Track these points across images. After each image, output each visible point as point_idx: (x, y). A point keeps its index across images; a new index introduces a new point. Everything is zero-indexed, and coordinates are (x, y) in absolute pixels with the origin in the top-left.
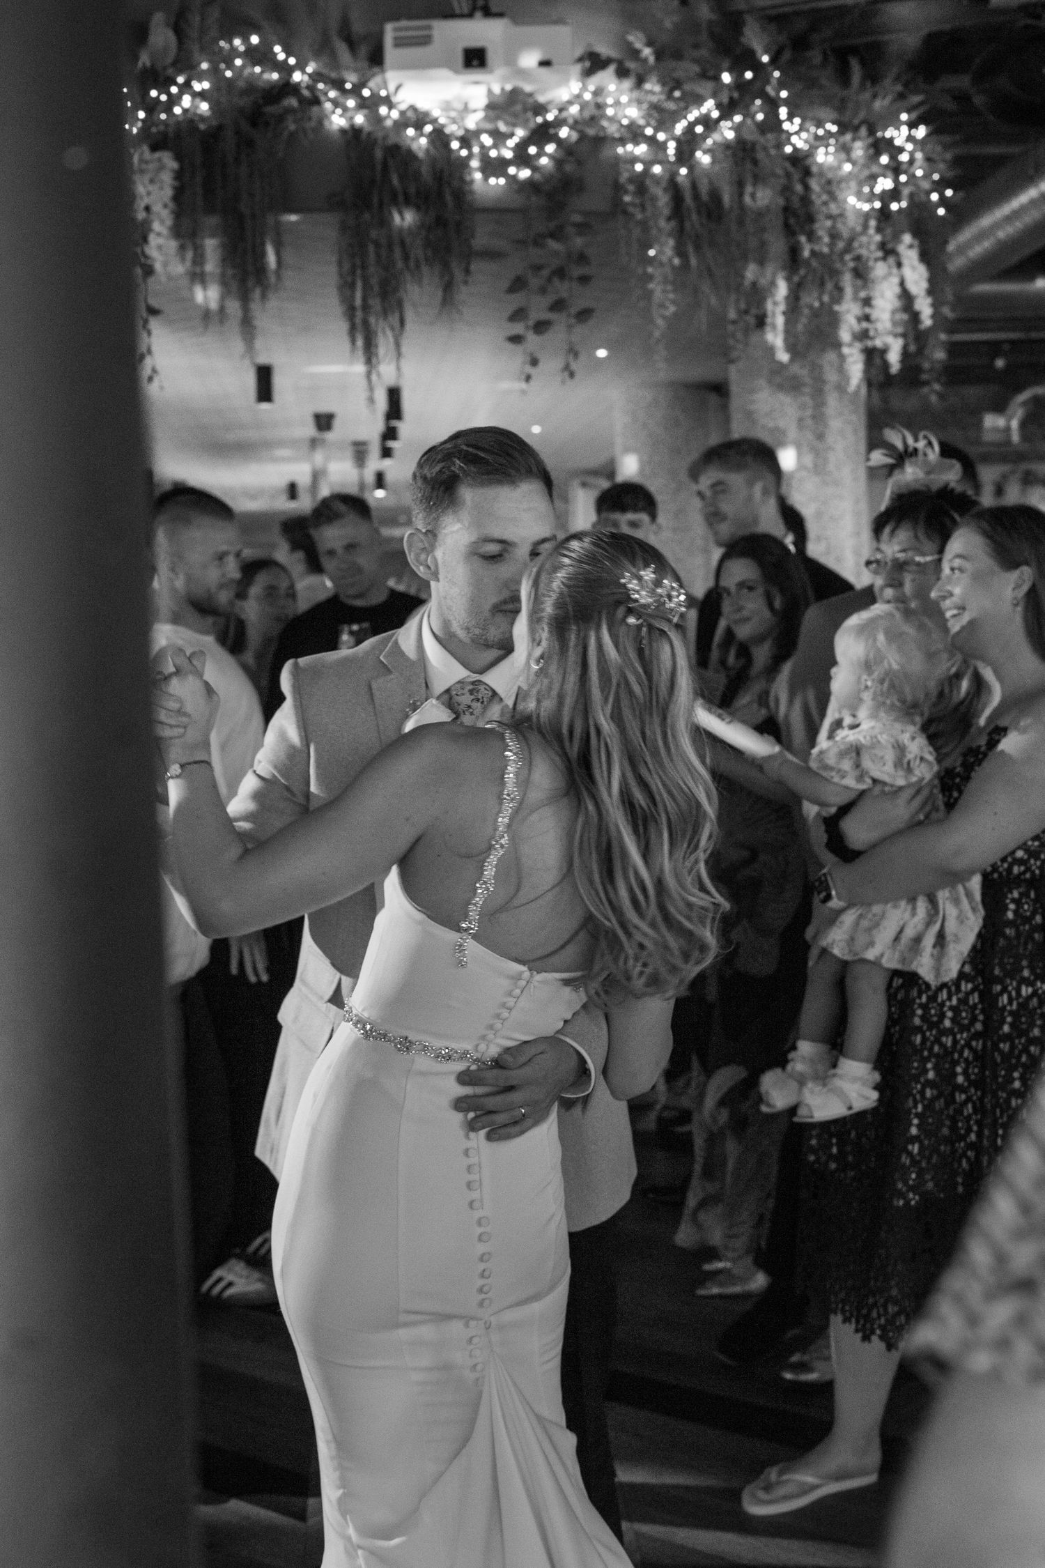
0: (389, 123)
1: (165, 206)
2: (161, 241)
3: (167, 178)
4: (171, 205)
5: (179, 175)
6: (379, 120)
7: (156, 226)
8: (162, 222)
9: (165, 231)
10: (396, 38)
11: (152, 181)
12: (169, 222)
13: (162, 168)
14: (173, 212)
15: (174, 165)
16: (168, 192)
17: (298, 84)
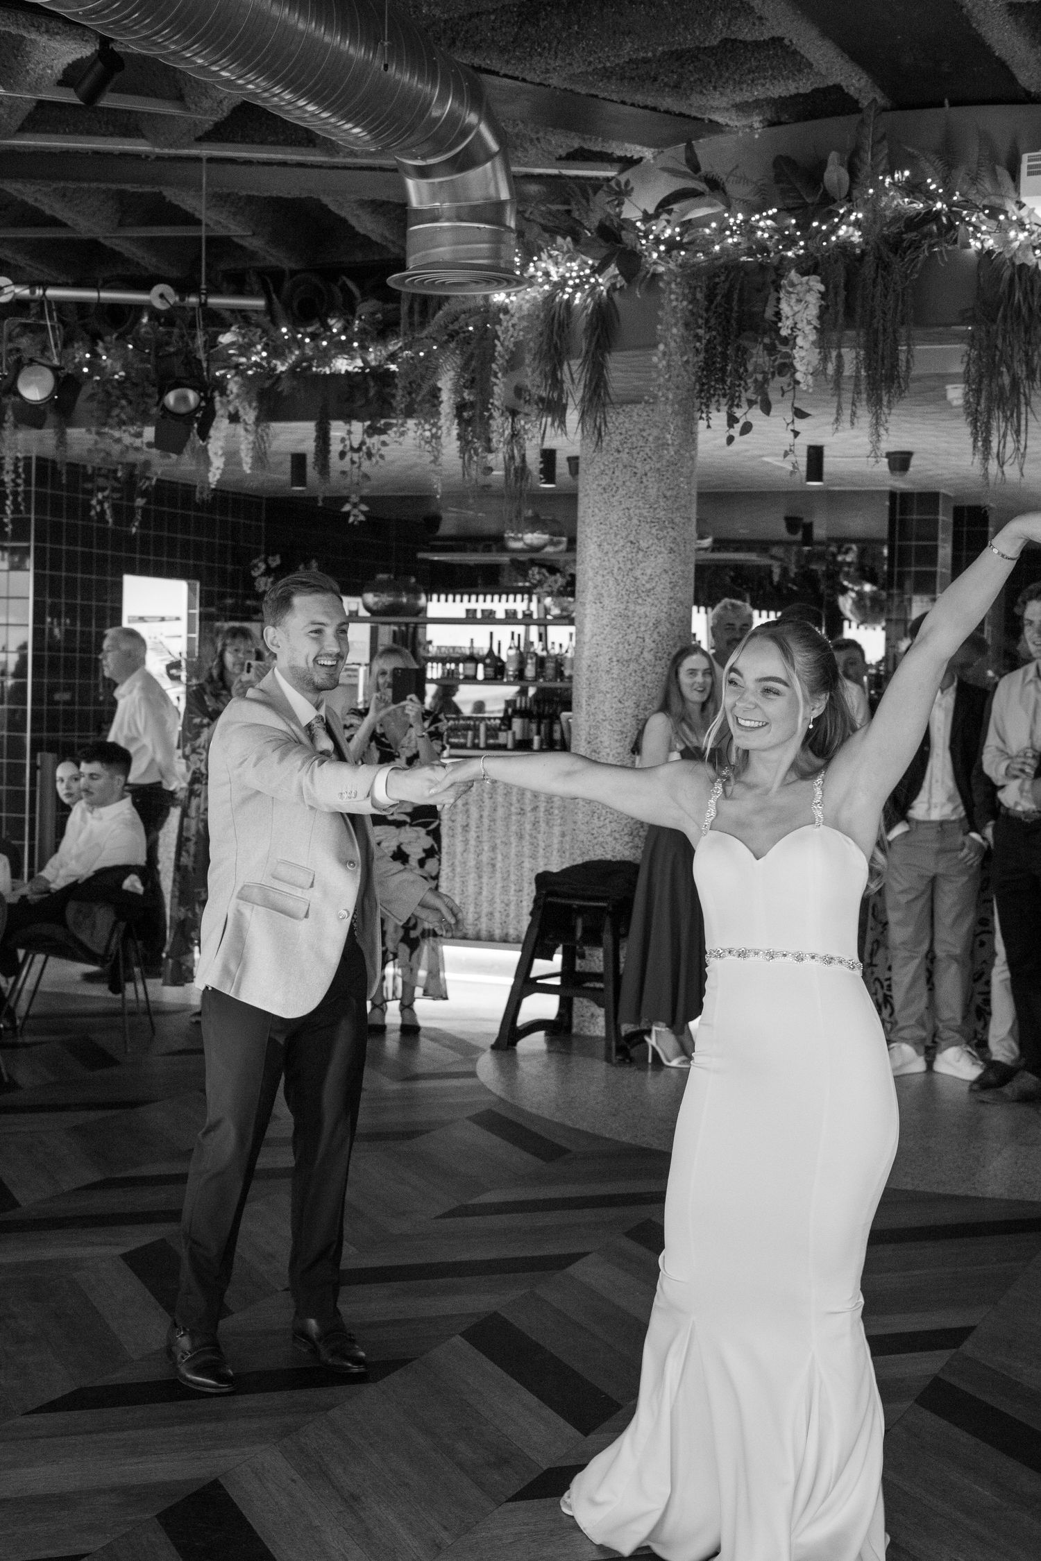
0: (1016, 244)
1: (809, 323)
2: (803, 353)
3: (813, 300)
4: (816, 322)
5: (823, 296)
6: (1007, 242)
7: (799, 341)
8: (805, 336)
9: (807, 345)
10: (1029, 167)
11: (799, 301)
12: (813, 337)
13: (810, 290)
14: (815, 328)
15: (822, 288)
16: (813, 311)
17: (939, 212)
